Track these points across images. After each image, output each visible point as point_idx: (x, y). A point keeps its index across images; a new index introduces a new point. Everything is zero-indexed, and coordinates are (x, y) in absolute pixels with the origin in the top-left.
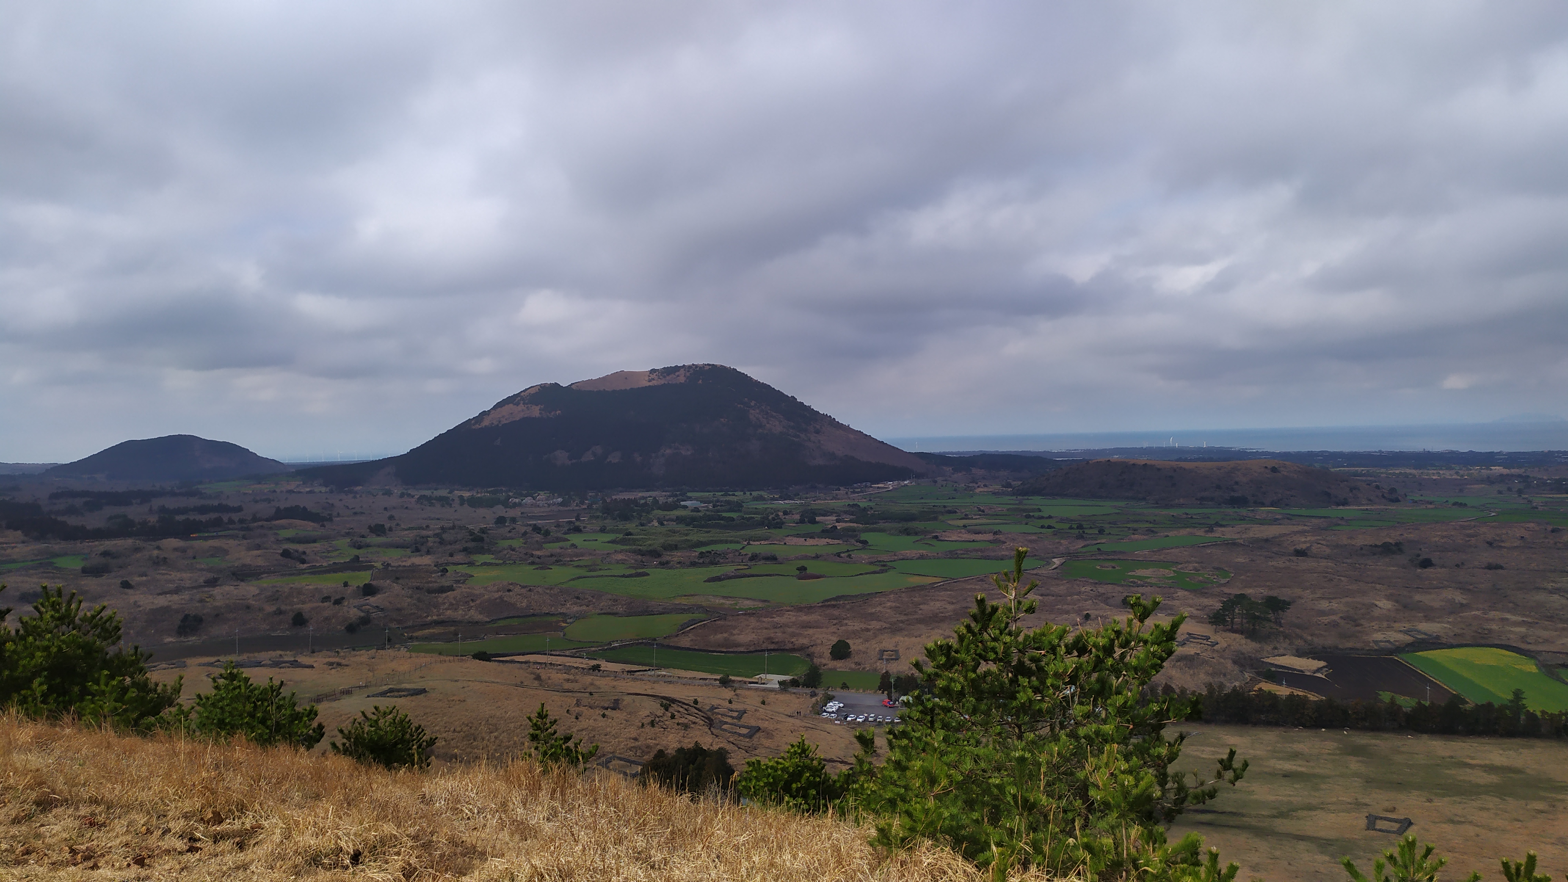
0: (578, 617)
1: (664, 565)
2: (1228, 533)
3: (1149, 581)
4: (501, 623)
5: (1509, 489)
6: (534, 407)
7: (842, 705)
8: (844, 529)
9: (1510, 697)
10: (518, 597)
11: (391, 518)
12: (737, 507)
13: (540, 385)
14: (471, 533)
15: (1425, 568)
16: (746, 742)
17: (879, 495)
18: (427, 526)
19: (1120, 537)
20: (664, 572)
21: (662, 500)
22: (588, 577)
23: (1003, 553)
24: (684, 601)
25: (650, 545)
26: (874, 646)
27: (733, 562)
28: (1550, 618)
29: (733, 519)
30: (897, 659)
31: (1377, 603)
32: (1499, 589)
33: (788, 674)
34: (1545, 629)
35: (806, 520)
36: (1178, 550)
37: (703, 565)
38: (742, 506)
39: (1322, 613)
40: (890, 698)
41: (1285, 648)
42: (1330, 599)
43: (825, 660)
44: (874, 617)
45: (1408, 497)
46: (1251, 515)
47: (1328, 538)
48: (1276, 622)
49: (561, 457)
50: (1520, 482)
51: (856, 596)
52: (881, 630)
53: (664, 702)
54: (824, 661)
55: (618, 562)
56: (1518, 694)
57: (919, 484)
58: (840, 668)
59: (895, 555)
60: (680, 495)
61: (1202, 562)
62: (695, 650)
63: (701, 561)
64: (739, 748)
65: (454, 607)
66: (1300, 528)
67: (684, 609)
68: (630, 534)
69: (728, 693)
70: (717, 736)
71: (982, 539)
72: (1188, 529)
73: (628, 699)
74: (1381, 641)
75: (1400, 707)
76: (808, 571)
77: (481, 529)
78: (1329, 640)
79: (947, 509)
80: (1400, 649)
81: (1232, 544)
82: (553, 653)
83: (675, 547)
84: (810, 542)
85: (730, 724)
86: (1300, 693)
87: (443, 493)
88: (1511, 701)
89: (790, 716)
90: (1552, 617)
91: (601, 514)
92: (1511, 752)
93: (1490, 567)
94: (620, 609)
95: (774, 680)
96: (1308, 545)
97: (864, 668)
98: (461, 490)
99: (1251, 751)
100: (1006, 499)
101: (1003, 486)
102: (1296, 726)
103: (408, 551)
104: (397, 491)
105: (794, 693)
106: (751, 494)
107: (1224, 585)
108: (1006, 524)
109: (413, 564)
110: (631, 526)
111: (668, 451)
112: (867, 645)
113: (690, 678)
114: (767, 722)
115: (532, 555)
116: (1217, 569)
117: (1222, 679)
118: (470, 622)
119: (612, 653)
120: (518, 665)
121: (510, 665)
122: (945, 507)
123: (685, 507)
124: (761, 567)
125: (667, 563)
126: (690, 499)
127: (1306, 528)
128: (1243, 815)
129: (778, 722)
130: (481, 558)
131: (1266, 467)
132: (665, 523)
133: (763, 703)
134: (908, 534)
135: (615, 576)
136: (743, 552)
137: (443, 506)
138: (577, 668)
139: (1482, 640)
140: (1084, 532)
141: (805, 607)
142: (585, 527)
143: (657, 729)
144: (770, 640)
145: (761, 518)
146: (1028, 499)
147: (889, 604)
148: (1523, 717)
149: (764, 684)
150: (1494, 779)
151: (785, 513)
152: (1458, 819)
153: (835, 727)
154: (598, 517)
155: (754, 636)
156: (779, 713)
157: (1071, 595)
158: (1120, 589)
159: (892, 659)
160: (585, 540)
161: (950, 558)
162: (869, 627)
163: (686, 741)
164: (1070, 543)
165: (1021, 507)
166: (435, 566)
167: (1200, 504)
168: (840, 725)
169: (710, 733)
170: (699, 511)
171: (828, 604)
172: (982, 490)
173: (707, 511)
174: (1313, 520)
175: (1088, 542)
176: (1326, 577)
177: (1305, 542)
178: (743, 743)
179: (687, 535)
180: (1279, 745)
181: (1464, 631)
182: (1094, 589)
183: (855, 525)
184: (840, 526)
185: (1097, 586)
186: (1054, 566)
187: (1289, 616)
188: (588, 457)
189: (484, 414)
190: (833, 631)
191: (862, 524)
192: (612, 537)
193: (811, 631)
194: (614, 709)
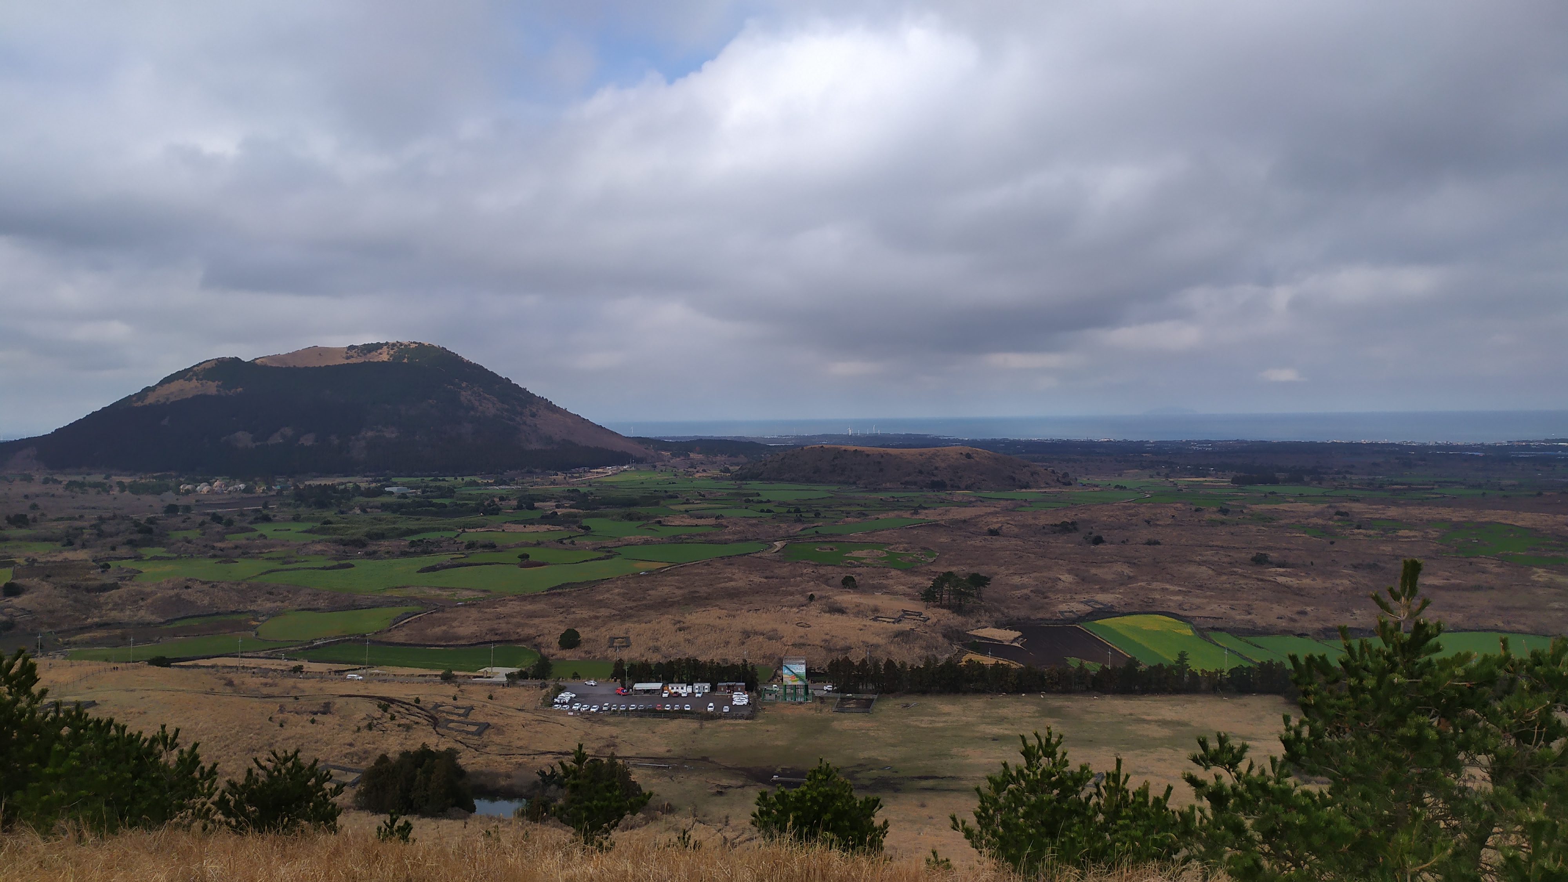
0: (274, 614)
1: (372, 555)
2: (931, 515)
3: (864, 561)
4: (178, 624)
5: (1158, 474)
6: (210, 383)
7: (573, 695)
8: (564, 515)
9: (1177, 658)
10: (199, 594)
11: (34, 507)
12: (450, 492)
13: (217, 359)
14: (137, 524)
15: (1097, 544)
16: (474, 740)
17: (599, 480)
18: (81, 517)
19: (834, 520)
20: (371, 563)
21: (363, 485)
22: (282, 570)
23: (726, 537)
24: (396, 593)
25: (353, 534)
26: (604, 633)
27: (448, 551)
28: (1200, 587)
29: (445, 506)
30: (628, 646)
31: (1060, 577)
32: (1158, 563)
33: (515, 667)
34: (1197, 597)
35: (524, 506)
36: (888, 532)
37: (415, 554)
38: (454, 492)
39: (1016, 587)
40: (623, 686)
41: (986, 621)
42: (1021, 575)
43: (554, 650)
44: (601, 604)
45: (1078, 481)
46: (949, 497)
47: (1016, 519)
48: (978, 598)
49: (244, 439)
50: (1166, 468)
51: (582, 583)
52: (611, 617)
53: (383, 702)
54: (552, 651)
55: (316, 553)
56: (1182, 656)
57: (638, 469)
58: (569, 657)
59: (619, 541)
60: (384, 480)
61: (910, 543)
62: (410, 645)
63: (413, 550)
64: (468, 747)
65: (119, 606)
66: (992, 509)
67: (396, 602)
68: (330, 522)
69: (451, 689)
70: (443, 736)
71: (705, 523)
72: (896, 512)
73: (340, 702)
74: (1066, 612)
75: (1087, 671)
76: (530, 559)
77: (148, 519)
78: (1021, 612)
79: (669, 494)
80: (1082, 618)
81: (934, 526)
82: (244, 654)
83: (381, 536)
84: (530, 528)
85: (457, 722)
86: (1005, 663)
87: (98, 478)
88: (1177, 662)
89: (520, 710)
90: (1201, 586)
91: (293, 502)
92: (1178, 707)
93: (1149, 543)
94: (321, 604)
95: (500, 673)
96: (1000, 525)
97: (594, 657)
98: (120, 475)
99: (965, 718)
100: (725, 484)
101: (721, 471)
102: (1000, 693)
103: (58, 545)
104: (38, 477)
105: (523, 686)
106: (463, 479)
107: (931, 564)
108: (727, 508)
109: (65, 559)
110: (329, 514)
111: (370, 434)
112: (597, 633)
113: (407, 676)
114: (496, 718)
115: (213, 548)
116: (924, 549)
117: (934, 652)
118: (139, 624)
119: (313, 652)
120: (204, 670)
121: (196, 670)
122: (666, 492)
123: (392, 493)
124: (479, 556)
125: (375, 552)
126: (395, 484)
127: (996, 509)
128: (961, 779)
129: (509, 716)
130: (148, 552)
131: (962, 454)
132: (369, 510)
133: (491, 697)
134: (631, 519)
135: (314, 568)
136: (458, 540)
137: (99, 493)
138: (275, 670)
139: (1148, 609)
140: (801, 515)
141: (529, 596)
142: (274, 516)
143: (375, 732)
144: (492, 631)
145: (476, 504)
146: (746, 484)
147: (617, 591)
148: (1187, 675)
149: (490, 677)
150: (1166, 732)
151: (502, 499)
152: (1140, 770)
153: (568, 718)
154: (289, 505)
155: (475, 627)
156: (508, 707)
157: (794, 577)
158: (839, 570)
159: (623, 646)
160: (275, 530)
161: (675, 543)
162: (598, 614)
163: (409, 743)
164: (788, 527)
165: (740, 491)
166: (93, 561)
167: (905, 488)
168: (573, 716)
169: (435, 732)
170: (407, 498)
171: (553, 592)
172: (701, 475)
173: (416, 496)
174: (1002, 502)
175: (805, 525)
176: (1016, 554)
177: (997, 522)
178: (472, 742)
179: (394, 523)
180: (987, 711)
181: (1133, 601)
182: (816, 571)
183: (576, 510)
184: (560, 512)
185: (818, 567)
186: (776, 550)
187: (987, 591)
188: (276, 439)
189: (147, 390)
190: (561, 619)
191: (583, 510)
192: (308, 526)
193: (536, 621)
194: (324, 713)
